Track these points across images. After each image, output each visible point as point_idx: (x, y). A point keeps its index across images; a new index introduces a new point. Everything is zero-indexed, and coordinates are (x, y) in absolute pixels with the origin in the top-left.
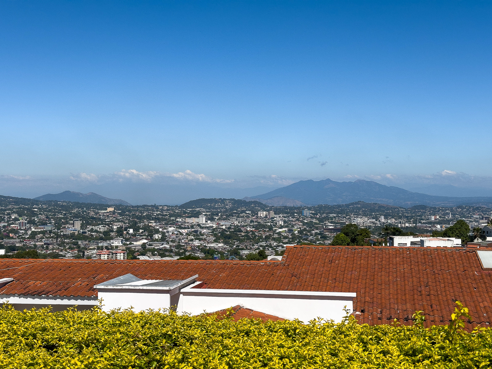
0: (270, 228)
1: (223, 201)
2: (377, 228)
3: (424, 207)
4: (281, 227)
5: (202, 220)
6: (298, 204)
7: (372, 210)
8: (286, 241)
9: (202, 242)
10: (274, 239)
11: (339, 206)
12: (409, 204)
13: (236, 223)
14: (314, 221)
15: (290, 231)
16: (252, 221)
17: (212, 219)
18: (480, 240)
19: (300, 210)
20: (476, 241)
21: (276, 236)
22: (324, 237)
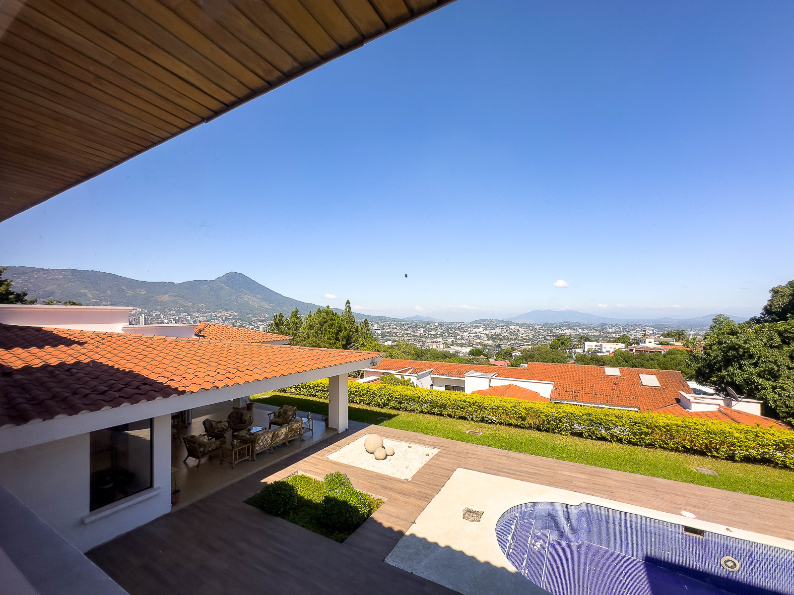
6: (532, 322)
13: (499, 331)
14: (541, 331)
16: (507, 331)
17: (486, 330)
19: (533, 326)
22: (547, 340)
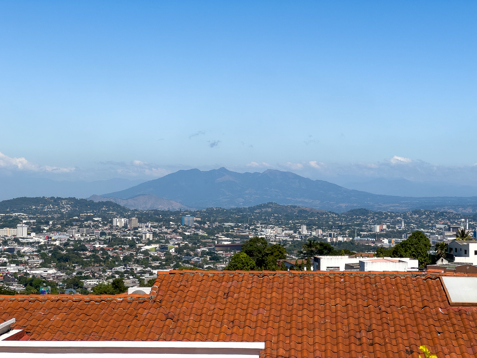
0: (132, 245)
1: (56, 201)
2: (295, 244)
3: (364, 212)
4: (149, 243)
5: (21, 231)
6: (176, 206)
7: (289, 217)
8: (157, 264)
9: (21, 267)
10: (137, 262)
11: (239, 210)
12: (344, 206)
13: (77, 236)
14: (200, 233)
15: (163, 248)
16: (103, 234)
17: (38, 231)
18: (445, 262)
19: (179, 216)
20: (439, 263)
21: (141, 256)
22: (216, 259)
